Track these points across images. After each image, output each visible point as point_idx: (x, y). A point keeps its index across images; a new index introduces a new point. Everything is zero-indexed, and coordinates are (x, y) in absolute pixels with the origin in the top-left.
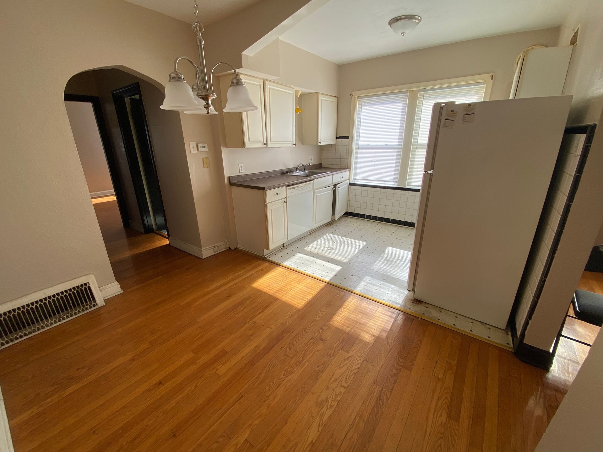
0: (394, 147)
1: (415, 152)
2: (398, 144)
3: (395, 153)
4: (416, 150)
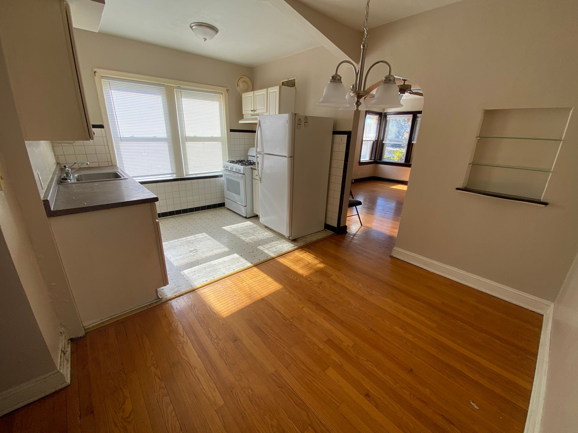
0: (164, 140)
1: (185, 144)
2: (167, 137)
3: (166, 145)
4: (185, 143)
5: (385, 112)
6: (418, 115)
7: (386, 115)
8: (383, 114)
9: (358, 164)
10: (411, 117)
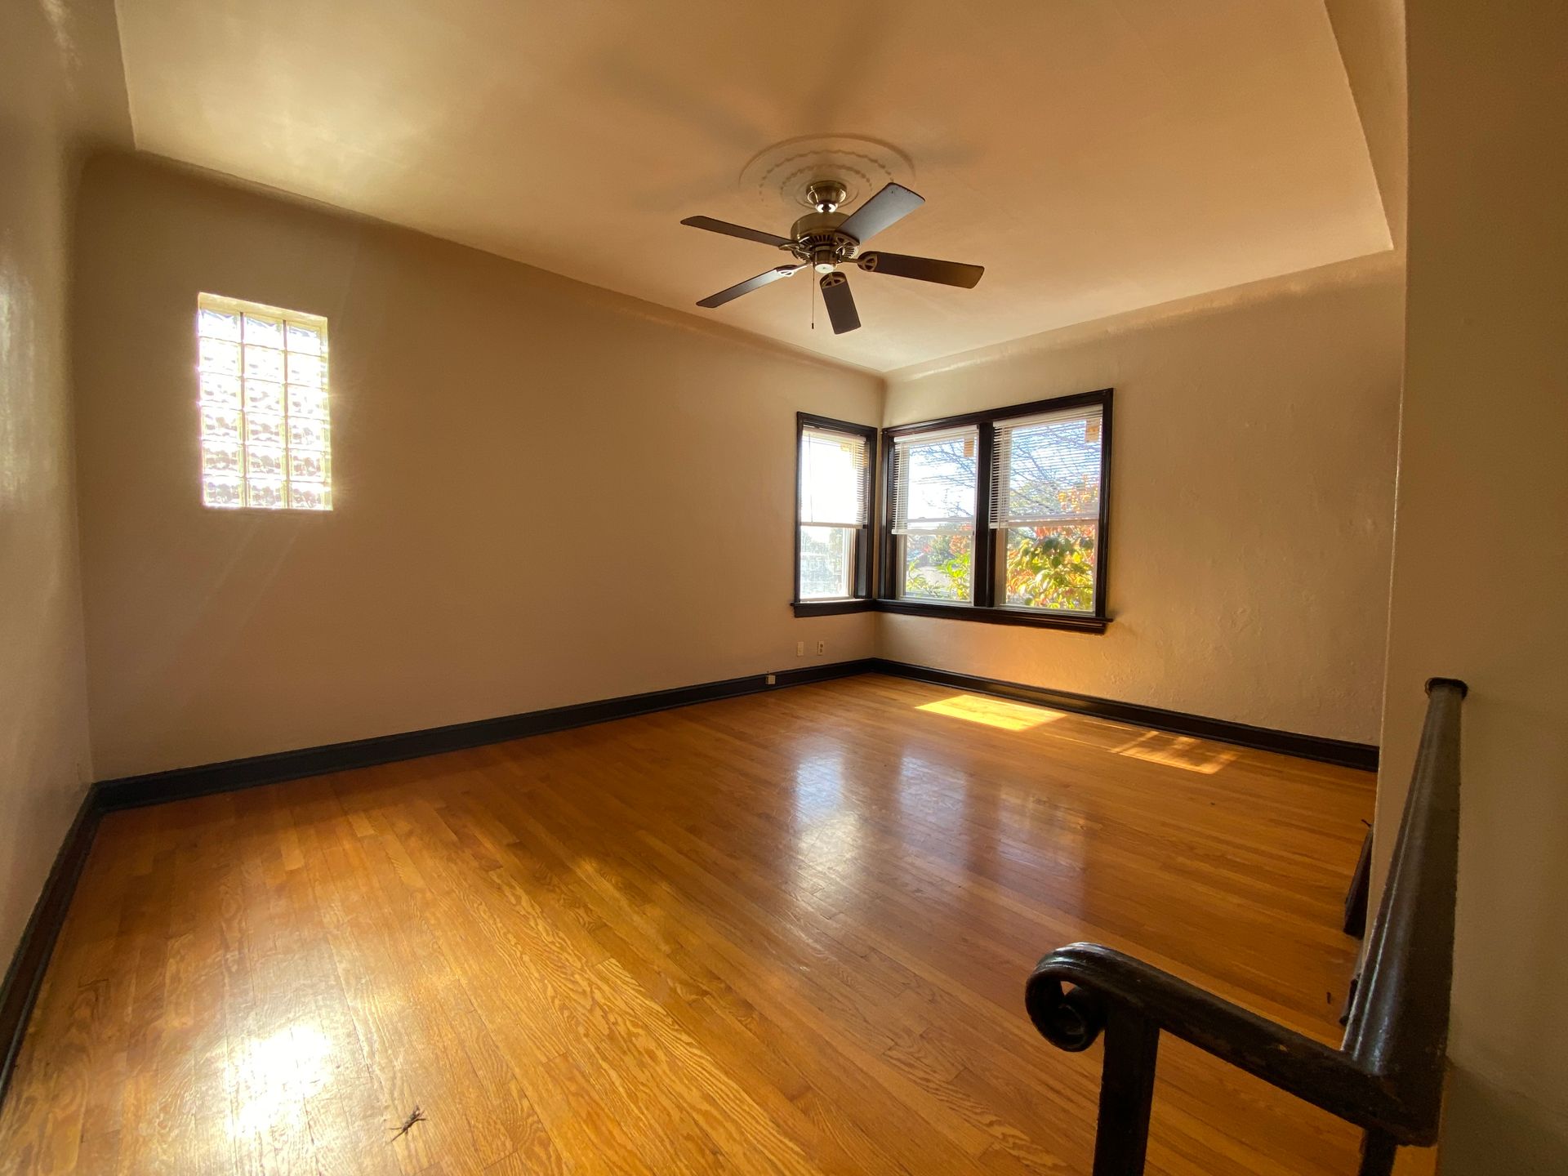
5: (886, 425)
6: (996, 425)
7: (890, 434)
8: (879, 433)
9: (790, 613)
10: (972, 432)
